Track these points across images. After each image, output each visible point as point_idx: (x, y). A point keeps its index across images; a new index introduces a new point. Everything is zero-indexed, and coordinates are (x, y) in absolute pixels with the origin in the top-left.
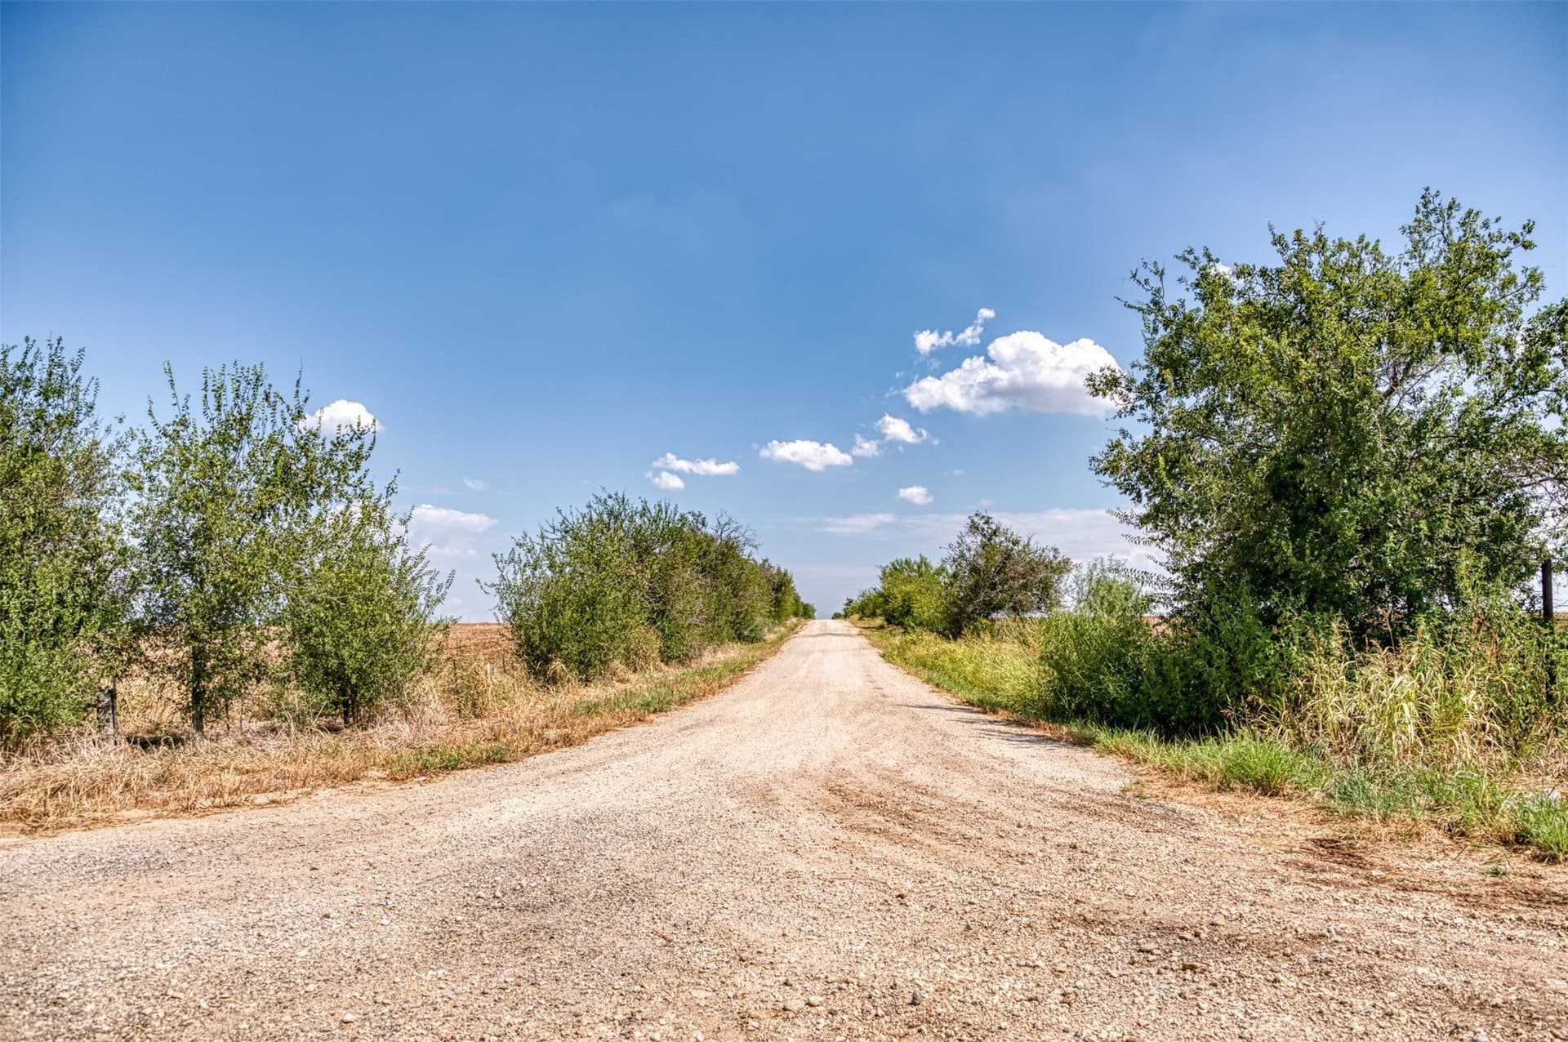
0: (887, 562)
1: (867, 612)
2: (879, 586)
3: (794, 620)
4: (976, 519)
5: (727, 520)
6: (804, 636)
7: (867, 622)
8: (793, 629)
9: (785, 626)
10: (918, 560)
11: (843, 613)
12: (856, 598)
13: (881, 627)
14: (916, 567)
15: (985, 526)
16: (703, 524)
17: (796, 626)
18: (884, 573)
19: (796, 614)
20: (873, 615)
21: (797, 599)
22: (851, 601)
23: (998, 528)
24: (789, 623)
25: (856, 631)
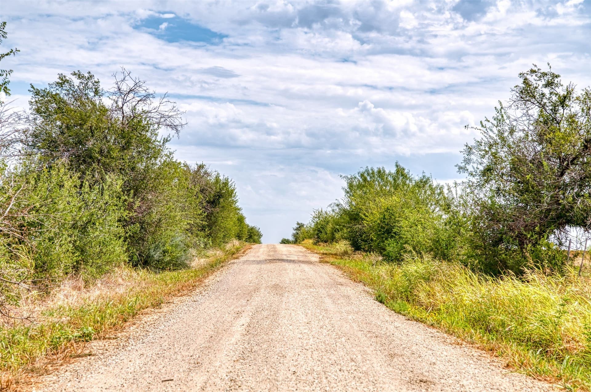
0: (355, 173)
1: (323, 236)
2: (343, 200)
3: (236, 243)
4: (532, 79)
5: (131, 84)
6: (245, 262)
7: (323, 248)
8: (234, 254)
9: (223, 250)
10: (393, 170)
11: (291, 238)
12: (308, 221)
13: (345, 253)
14: (390, 179)
15: (547, 91)
16: (96, 92)
17: (238, 250)
18: (351, 186)
19: (239, 237)
20: (332, 239)
21: (241, 220)
22: (301, 226)
23: (569, 93)
24: (229, 246)
25: (315, 258)
